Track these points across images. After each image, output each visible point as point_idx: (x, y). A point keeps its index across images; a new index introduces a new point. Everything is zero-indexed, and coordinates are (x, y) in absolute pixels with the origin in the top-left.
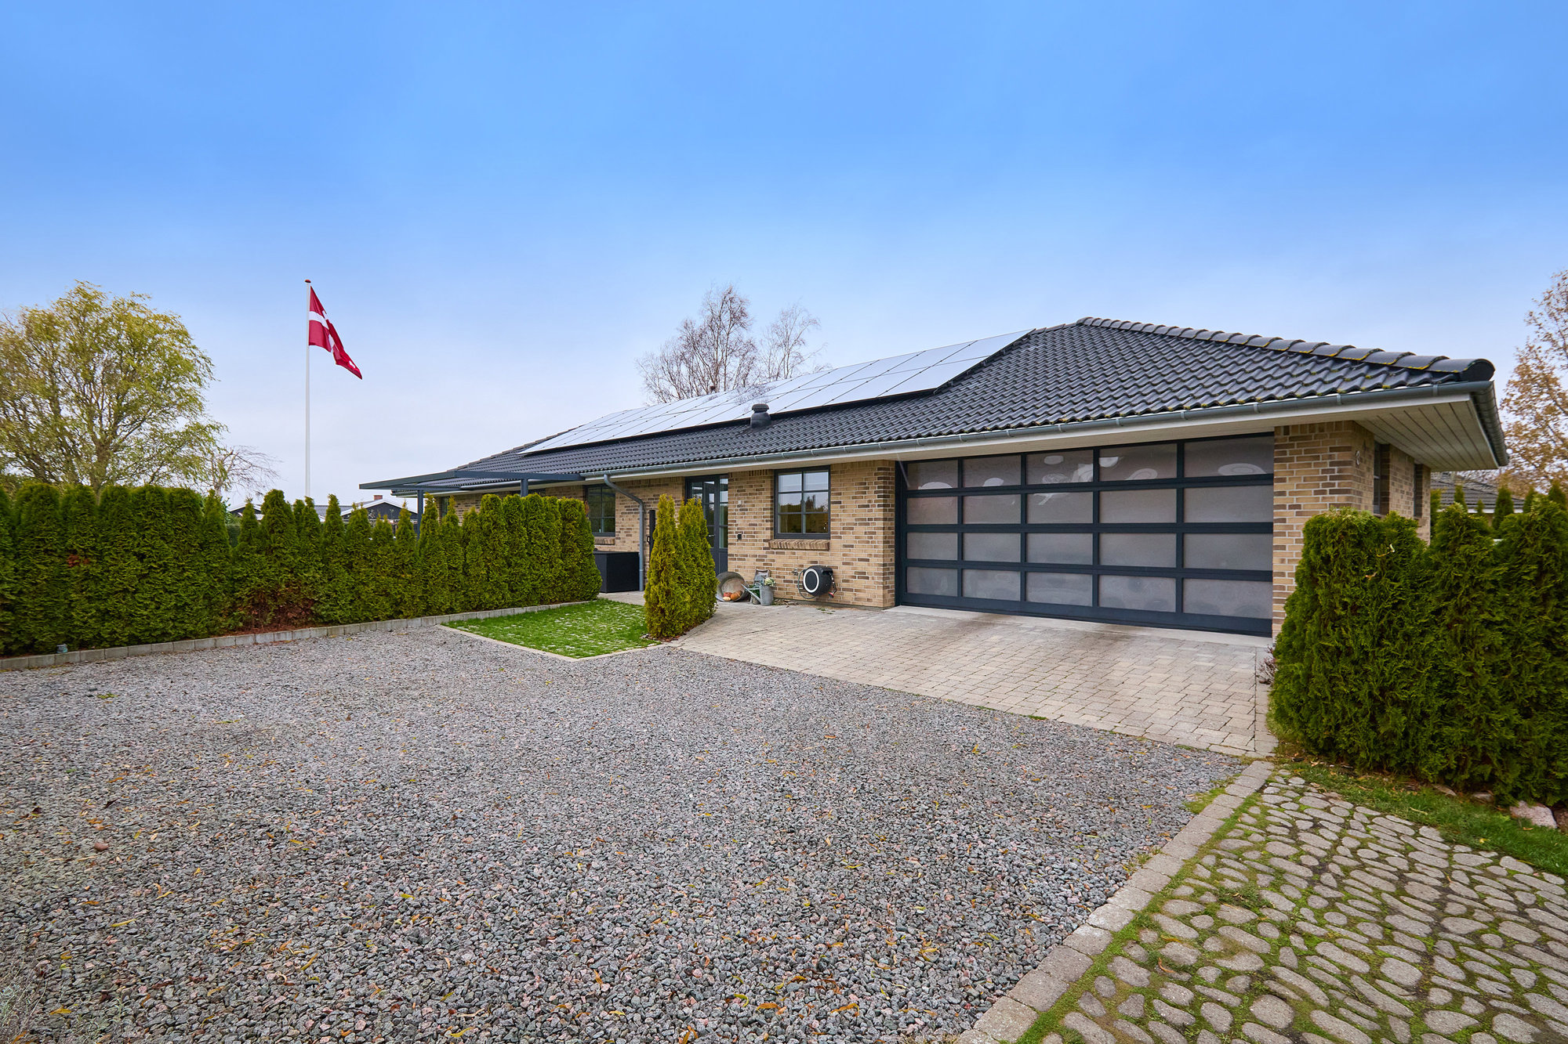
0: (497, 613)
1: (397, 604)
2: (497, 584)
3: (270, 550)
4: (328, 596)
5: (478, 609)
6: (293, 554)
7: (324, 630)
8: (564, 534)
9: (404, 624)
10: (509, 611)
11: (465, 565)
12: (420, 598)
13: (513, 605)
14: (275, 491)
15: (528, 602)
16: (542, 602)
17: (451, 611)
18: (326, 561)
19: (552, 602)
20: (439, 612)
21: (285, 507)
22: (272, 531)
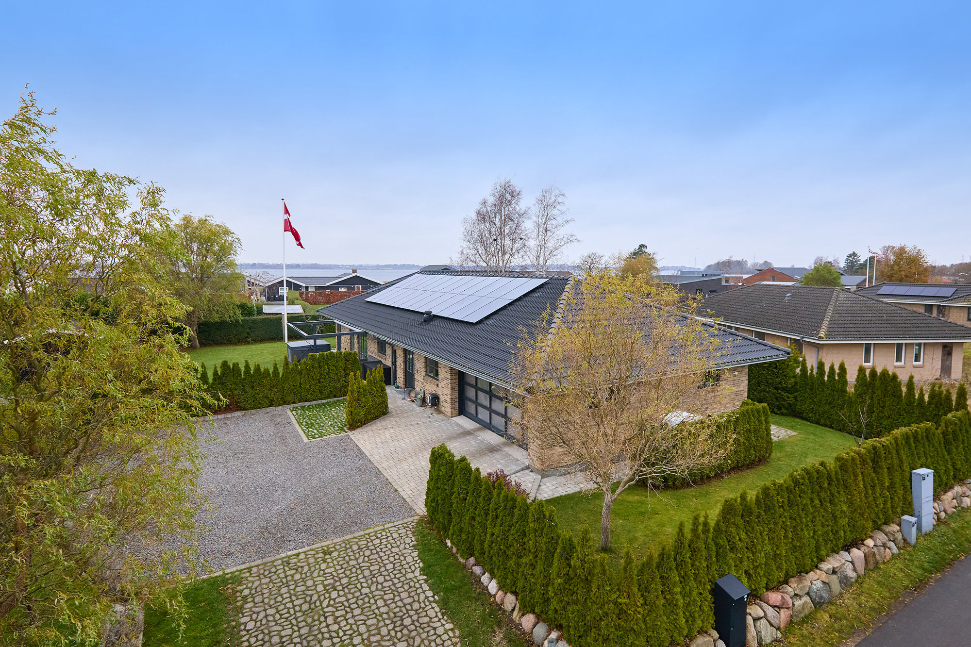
0: (314, 403)
1: (272, 401)
2: (313, 391)
3: (223, 384)
4: (245, 400)
5: (306, 401)
6: (231, 384)
7: (243, 412)
8: (346, 367)
9: (274, 409)
10: (319, 402)
11: (300, 383)
12: (281, 398)
13: (322, 399)
14: (224, 361)
15: (328, 397)
16: (335, 396)
17: (294, 402)
18: (243, 386)
19: (339, 397)
20: (289, 404)
21: (229, 367)
22: (224, 376)
